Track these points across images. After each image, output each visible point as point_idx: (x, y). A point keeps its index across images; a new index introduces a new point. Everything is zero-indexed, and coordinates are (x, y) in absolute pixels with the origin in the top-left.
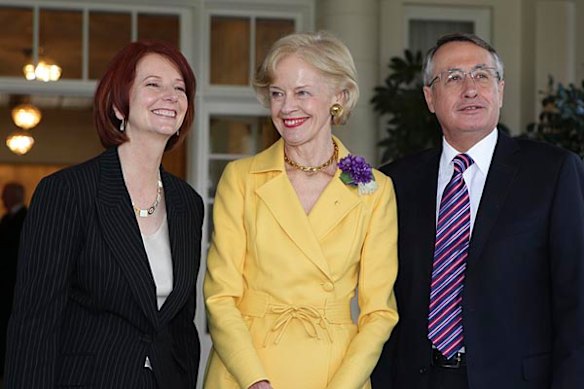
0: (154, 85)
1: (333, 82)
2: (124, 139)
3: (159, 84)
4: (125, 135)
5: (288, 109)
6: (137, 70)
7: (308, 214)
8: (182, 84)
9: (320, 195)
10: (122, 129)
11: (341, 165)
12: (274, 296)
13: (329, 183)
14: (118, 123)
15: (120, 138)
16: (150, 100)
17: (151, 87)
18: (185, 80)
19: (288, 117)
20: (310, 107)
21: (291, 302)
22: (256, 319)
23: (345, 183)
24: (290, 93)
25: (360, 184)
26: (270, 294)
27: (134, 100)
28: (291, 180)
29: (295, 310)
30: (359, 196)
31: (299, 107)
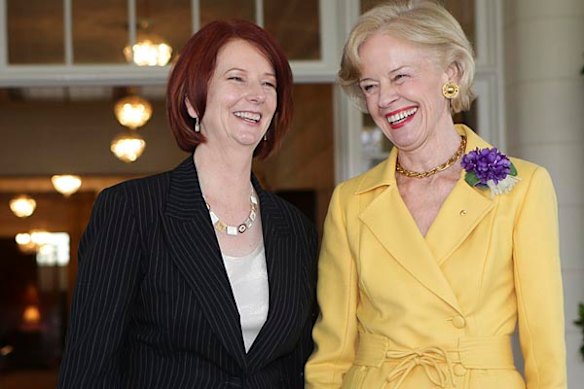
0: (237, 79)
1: (436, 54)
2: (200, 139)
3: (244, 78)
4: (202, 136)
5: (386, 101)
6: (218, 58)
7: (424, 237)
8: (272, 79)
9: (440, 207)
10: (197, 129)
11: (465, 163)
12: (392, 340)
13: (452, 189)
14: (192, 122)
15: (196, 139)
16: (231, 97)
17: (234, 81)
18: (277, 75)
19: (389, 111)
20: (412, 91)
21: (413, 347)
22: (372, 370)
23: (471, 186)
24: (385, 81)
25: (490, 183)
26: (389, 338)
27: (212, 96)
28: (403, 197)
29: (419, 356)
30: (492, 200)
31: (398, 95)
